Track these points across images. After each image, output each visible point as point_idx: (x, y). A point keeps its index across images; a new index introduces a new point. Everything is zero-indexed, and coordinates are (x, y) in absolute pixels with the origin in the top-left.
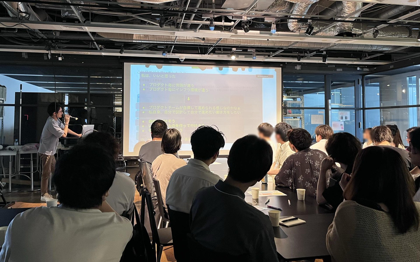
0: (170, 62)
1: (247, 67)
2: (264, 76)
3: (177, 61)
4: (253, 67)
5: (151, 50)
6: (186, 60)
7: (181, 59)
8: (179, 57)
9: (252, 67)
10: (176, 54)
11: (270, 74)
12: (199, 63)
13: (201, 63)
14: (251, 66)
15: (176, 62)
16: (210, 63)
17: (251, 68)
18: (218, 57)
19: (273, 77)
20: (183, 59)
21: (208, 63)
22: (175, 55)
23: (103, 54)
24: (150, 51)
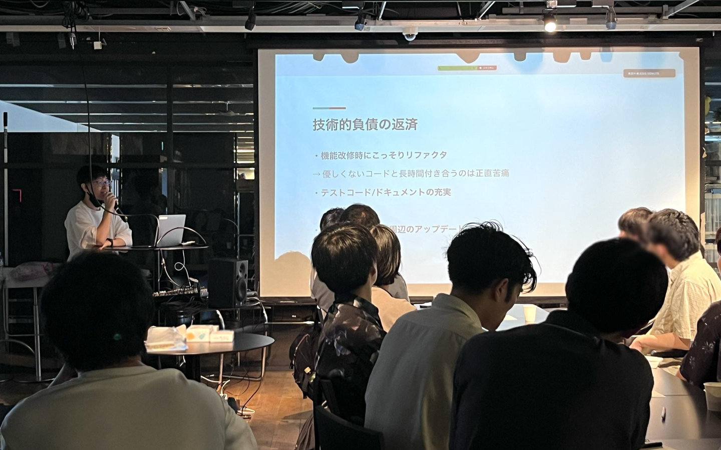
0: (379, 42)
1: (598, 48)
2: (649, 74)
3: (398, 41)
4: (615, 48)
5: (327, 14)
6: (421, 36)
7: (409, 36)
8: (403, 29)
9: (611, 48)
10: (393, 22)
11: (666, 66)
12: (458, 42)
13: (464, 42)
14: (609, 46)
15: (394, 42)
16: (490, 42)
17: (609, 51)
18: (512, 24)
19: (674, 76)
20: (413, 35)
21: (484, 42)
22: (391, 25)
23: (204, 29)
24: (323, 17)
